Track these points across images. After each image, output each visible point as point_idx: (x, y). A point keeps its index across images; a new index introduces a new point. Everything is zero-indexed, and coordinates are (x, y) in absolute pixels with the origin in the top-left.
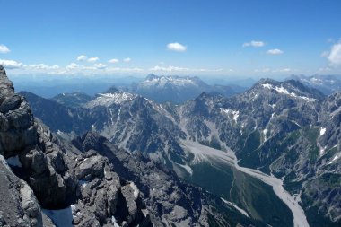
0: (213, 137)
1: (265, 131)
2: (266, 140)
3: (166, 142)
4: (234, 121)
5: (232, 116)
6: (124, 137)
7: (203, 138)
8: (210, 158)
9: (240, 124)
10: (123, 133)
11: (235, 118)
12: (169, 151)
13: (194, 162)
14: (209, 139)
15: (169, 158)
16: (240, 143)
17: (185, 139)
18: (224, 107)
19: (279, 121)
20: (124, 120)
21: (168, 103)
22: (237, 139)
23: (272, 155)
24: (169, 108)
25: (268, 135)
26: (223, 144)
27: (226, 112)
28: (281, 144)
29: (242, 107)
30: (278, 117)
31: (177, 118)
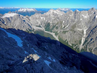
0: (39, 25)
1: (51, 22)
2: (51, 24)
3: (27, 26)
4: (44, 20)
5: (43, 19)
6: (15, 26)
7: (36, 25)
9: (45, 21)
11: (44, 19)
12: (28, 28)
13: (35, 31)
14: (38, 25)
15: (28, 30)
16: (46, 25)
17: (32, 25)
18: (41, 17)
19: (54, 20)
20: (14, 21)
21: (27, 16)
22: (45, 25)
23: (53, 28)
24: (27, 18)
25: (52, 23)
26: (41, 26)
27: (42, 18)
28: (55, 25)
29: (46, 16)
30: (54, 19)
31: (29, 20)
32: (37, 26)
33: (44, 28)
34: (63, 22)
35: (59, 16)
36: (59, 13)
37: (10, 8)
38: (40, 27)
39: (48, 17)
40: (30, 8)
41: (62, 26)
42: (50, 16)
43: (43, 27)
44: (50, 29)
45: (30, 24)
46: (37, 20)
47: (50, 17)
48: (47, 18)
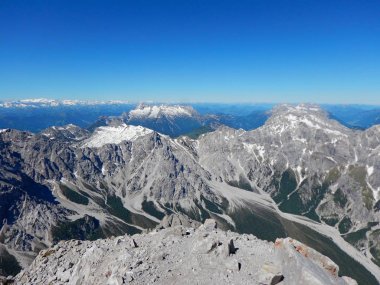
0: (241, 177)
1: (299, 169)
2: (301, 180)
3: (196, 187)
4: (260, 159)
5: (257, 152)
6: (146, 182)
7: (230, 179)
8: (247, 203)
9: (268, 161)
10: (143, 177)
11: (262, 153)
12: (202, 197)
14: (237, 179)
15: (204, 206)
16: (274, 182)
17: (210, 179)
18: (247, 141)
19: (314, 157)
20: (139, 160)
21: (184, 138)
22: (269, 178)
23: (314, 197)
24: (185, 144)
25: (303, 173)
26: (253, 184)
27: (250, 147)
28: (321, 183)
29: (268, 141)
30: (311, 153)
31: (195, 155)
32: (231, 184)
33: (267, 196)
34: (366, 173)
35: (334, 141)
36: (322, 126)
37: (96, 102)
38: (247, 187)
39: (279, 144)
40: (172, 105)
41: (371, 191)
42: (290, 138)
43: (260, 190)
44: (304, 202)
45: (201, 171)
46: (231, 157)
47: (291, 146)
48: (275, 149)
